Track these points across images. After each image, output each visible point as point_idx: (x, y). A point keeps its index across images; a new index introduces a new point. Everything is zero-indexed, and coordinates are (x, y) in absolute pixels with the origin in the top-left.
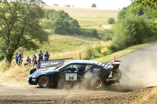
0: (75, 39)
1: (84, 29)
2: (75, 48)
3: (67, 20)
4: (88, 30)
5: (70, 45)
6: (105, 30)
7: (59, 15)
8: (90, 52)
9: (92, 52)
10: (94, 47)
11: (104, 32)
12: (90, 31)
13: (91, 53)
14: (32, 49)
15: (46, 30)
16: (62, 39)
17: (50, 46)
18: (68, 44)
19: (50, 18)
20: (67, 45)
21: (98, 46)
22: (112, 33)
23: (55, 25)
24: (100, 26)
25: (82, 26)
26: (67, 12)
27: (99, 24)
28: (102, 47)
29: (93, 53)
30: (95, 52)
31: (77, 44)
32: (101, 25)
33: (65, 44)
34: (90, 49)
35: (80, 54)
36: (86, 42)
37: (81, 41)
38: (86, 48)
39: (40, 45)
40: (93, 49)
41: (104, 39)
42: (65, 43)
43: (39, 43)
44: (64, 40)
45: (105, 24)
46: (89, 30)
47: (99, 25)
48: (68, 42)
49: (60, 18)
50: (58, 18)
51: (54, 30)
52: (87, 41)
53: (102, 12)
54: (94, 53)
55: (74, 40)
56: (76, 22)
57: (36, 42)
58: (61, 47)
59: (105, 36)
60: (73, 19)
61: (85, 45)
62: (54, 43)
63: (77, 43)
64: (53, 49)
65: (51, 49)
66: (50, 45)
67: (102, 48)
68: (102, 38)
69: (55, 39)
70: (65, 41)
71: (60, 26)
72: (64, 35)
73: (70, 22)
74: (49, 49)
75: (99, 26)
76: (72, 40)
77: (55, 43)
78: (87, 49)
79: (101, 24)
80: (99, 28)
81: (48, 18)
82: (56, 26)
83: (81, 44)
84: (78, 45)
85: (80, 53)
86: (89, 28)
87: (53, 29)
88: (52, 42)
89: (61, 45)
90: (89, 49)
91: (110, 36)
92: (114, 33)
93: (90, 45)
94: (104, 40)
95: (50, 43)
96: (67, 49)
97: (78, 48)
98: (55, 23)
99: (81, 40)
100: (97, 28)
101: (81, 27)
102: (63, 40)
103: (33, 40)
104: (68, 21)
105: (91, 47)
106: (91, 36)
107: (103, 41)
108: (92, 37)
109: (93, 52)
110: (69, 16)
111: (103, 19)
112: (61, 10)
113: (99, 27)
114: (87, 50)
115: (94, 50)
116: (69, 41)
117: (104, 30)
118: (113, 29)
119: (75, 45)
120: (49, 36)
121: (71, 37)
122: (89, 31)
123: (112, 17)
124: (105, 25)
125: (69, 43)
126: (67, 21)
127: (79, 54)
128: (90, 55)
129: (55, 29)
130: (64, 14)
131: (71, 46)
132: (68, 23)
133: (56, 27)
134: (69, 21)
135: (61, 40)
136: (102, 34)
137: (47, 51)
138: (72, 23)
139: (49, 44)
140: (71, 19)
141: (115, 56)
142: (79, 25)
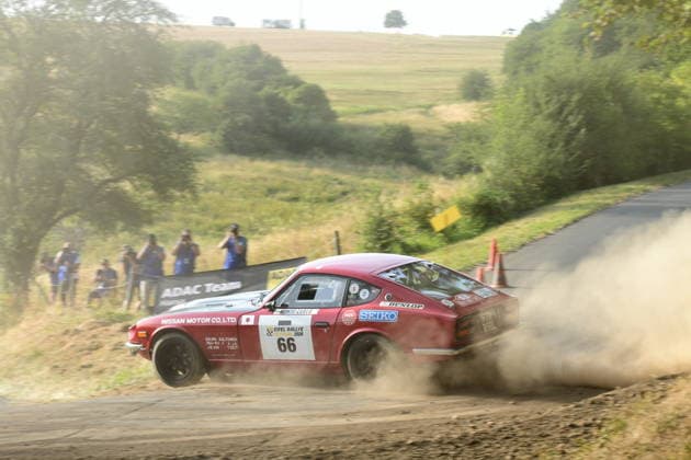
0: (316, 171)
1: (354, 129)
2: (314, 215)
3: (276, 88)
4: (370, 128)
5: (296, 199)
6: (450, 128)
7: (241, 69)
8: (385, 228)
9: (391, 229)
10: (400, 204)
11: (444, 138)
12: (383, 135)
13: (389, 235)
14: (120, 225)
15: (182, 136)
16: (255, 175)
17: (204, 210)
18: (282, 199)
19: (197, 83)
20: (280, 203)
21: (416, 201)
22: (478, 138)
23: (220, 111)
24: (426, 109)
25: (344, 114)
26: (274, 54)
27: (422, 102)
28: (435, 204)
29: (396, 232)
30: (406, 228)
31: (325, 194)
32: (430, 107)
33: (269, 199)
34: (381, 214)
35: (338, 241)
36: (365, 185)
37: (341, 183)
38: (363, 212)
39: (155, 205)
40: (395, 215)
41: (443, 169)
42: (271, 191)
43: (150, 198)
44: (265, 179)
45: (448, 100)
46: (377, 129)
47: (420, 106)
48: (285, 190)
49: (245, 82)
50: (236, 80)
51: (217, 136)
52: (366, 181)
53: (431, 45)
54: (402, 232)
55: (311, 179)
56: (315, 97)
57: (137, 193)
58: (252, 211)
59: (448, 154)
60: (303, 83)
61: (358, 198)
62: (222, 192)
63: (324, 190)
64: (218, 222)
65: (210, 221)
66: (201, 203)
67: (437, 210)
68: (437, 162)
69: (227, 178)
70: (269, 184)
71: (247, 116)
72: (263, 160)
73: (290, 96)
74: (198, 223)
75: (423, 110)
76: (299, 178)
77: (226, 194)
78: (369, 215)
79: (429, 103)
80: (422, 118)
81: (190, 85)
82: (226, 116)
83: (344, 193)
84: (331, 200)
85: (337, 233)
86: (377, 120)
87: (213, 130)
88: (211, 193)
89: (253, 205)
90: (376, 214)
91: (473, 154)
92: (487, 137)
93: (383, 198)
94: (445, 174)
95: (202, 195)
96: (279, 219)
97: (331, 211)
98: (220, 106)
99: (343, 177)
100: (412, 119)
101: (341, 119)
102: (260, 178)
103: (126, 186)
104: (281, 95)
105: (386, 207)
106: (385, 160)
107: (442, 179)
108: (392, 161)
109: (398, 227)
110: (284, 71)
111: (437, 79)
112: (248, 44)
113: (422, 113)
114: (371, 220)
115: (400, 218)
116: (286, 182)
117: (444, 126)
118: (484, 123)
119: (318, 201)
120: (197, 166)
121: (294, 163)
122: (377, 135)
123: (478, 67)
124: (449, 104)
125: (288, 195)
126: (276, 91)
127: (334, 240)
128: (384, 241)
129: (223, 133)
130: (260, 64)
131: (299, 205)
132: (282, 101)
133: (227, 121)
134: (286, 94)
135: (253, 180)
136: (434, 148)
137: (189, 231)
138: (298, 100)
139: (196, 199)
140: (295, 82)
141: (498, 245)
142: (329, 109)
